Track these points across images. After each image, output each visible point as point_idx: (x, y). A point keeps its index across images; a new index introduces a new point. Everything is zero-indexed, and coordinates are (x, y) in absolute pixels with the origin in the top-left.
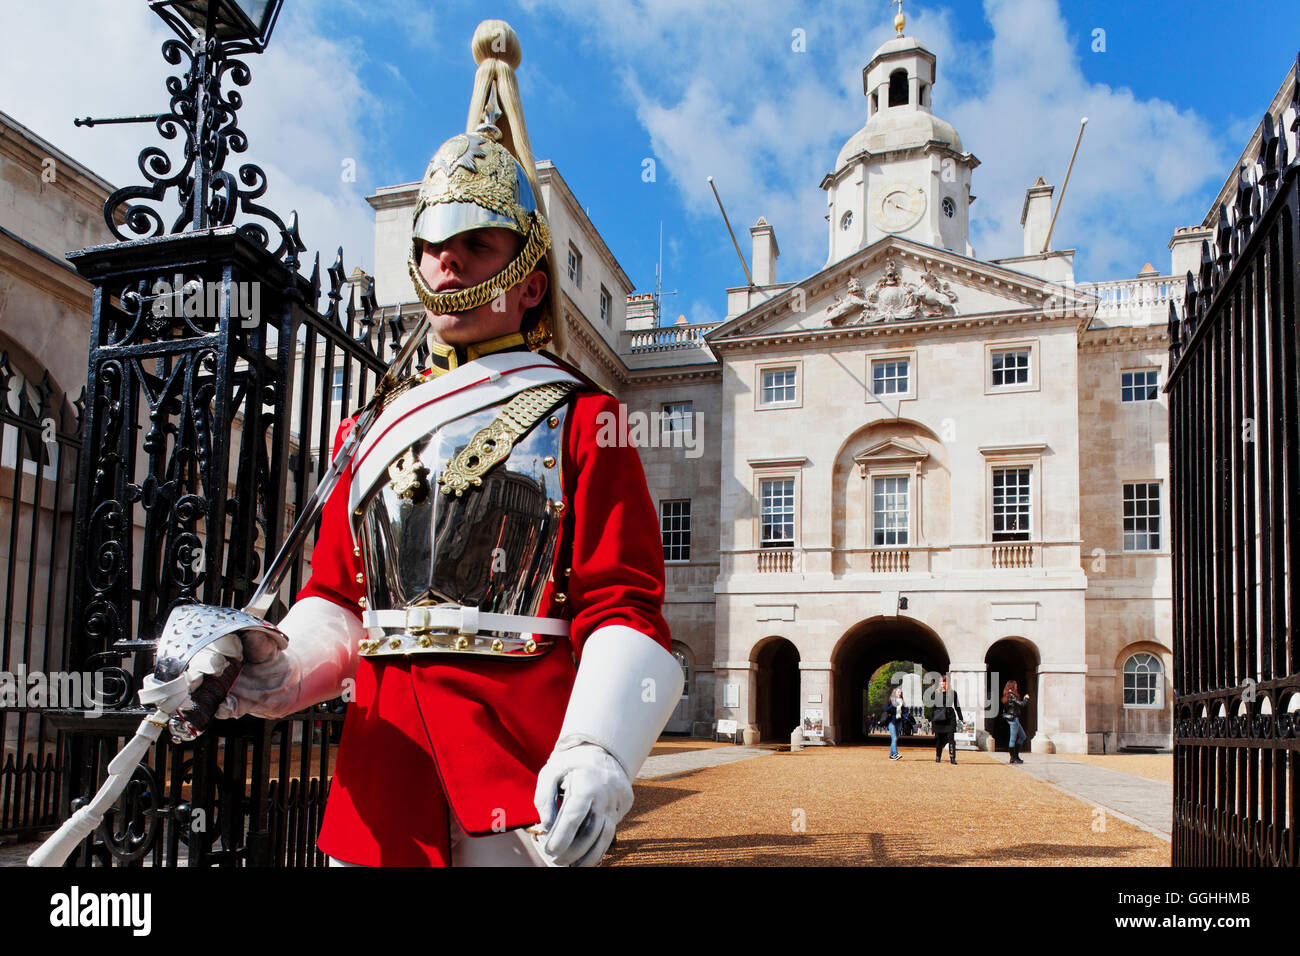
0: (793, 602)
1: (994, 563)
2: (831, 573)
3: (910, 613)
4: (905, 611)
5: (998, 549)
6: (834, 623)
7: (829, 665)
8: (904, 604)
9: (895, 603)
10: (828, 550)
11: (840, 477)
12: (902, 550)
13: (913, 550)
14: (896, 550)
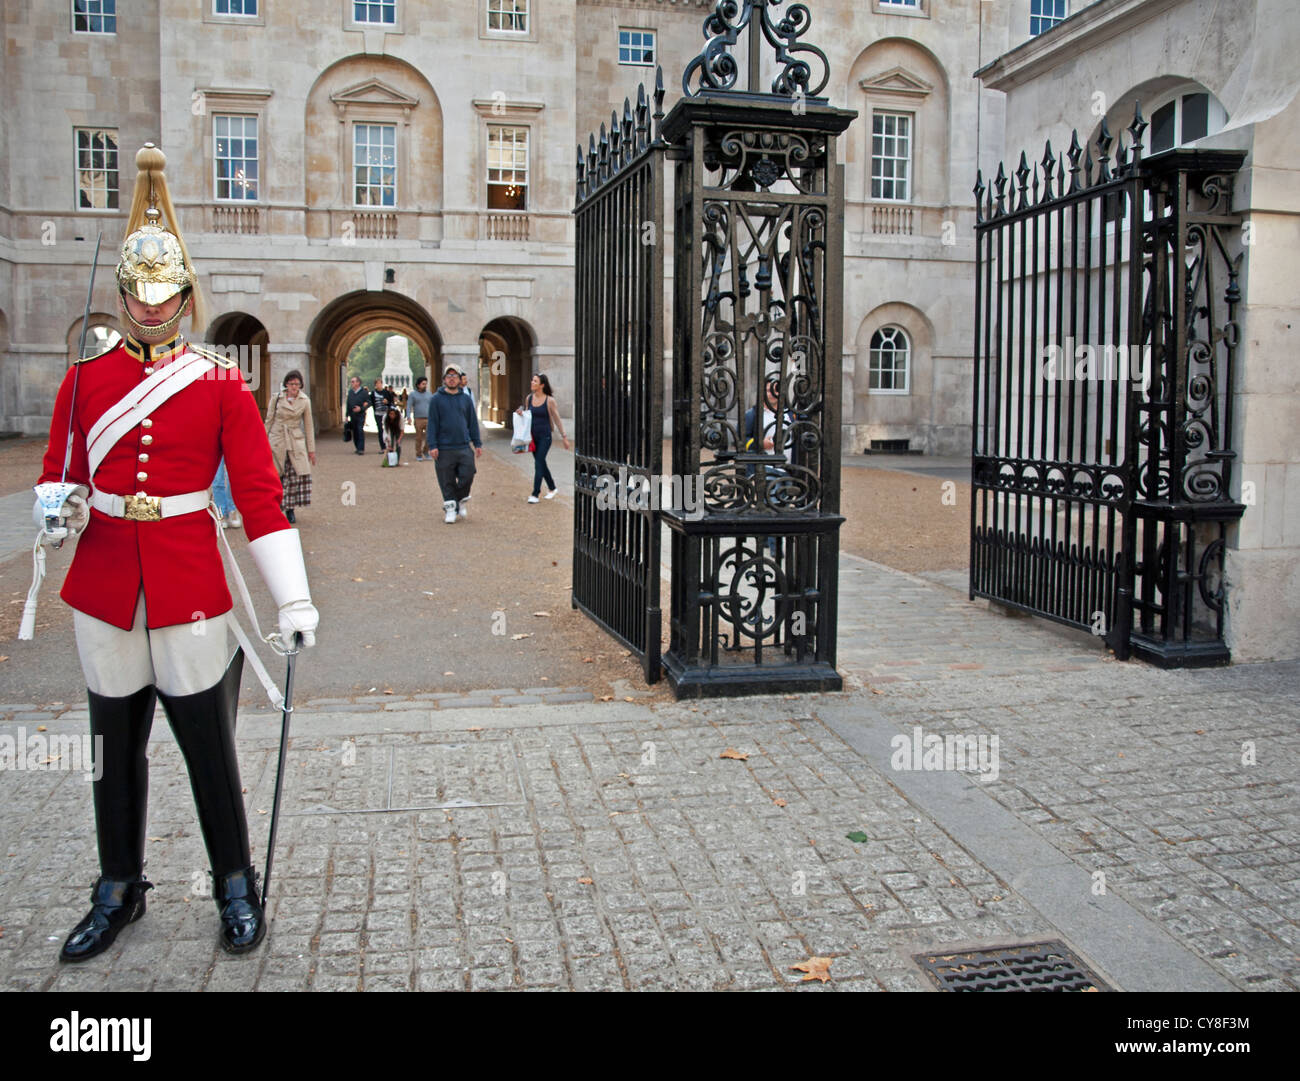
0: (259, 270)
1: (489, 234)
2: (305, 238)
3: (400, 288)
4: (392, 285)
5: (493, 218)
6: (309, 297)
7: (304, 347)
8: (390, 275)
9: (382, 276)
10: (301, 209)
11: (312, 118)
12: (388, 213)
13: (401, 213)
14: (381, 213)
